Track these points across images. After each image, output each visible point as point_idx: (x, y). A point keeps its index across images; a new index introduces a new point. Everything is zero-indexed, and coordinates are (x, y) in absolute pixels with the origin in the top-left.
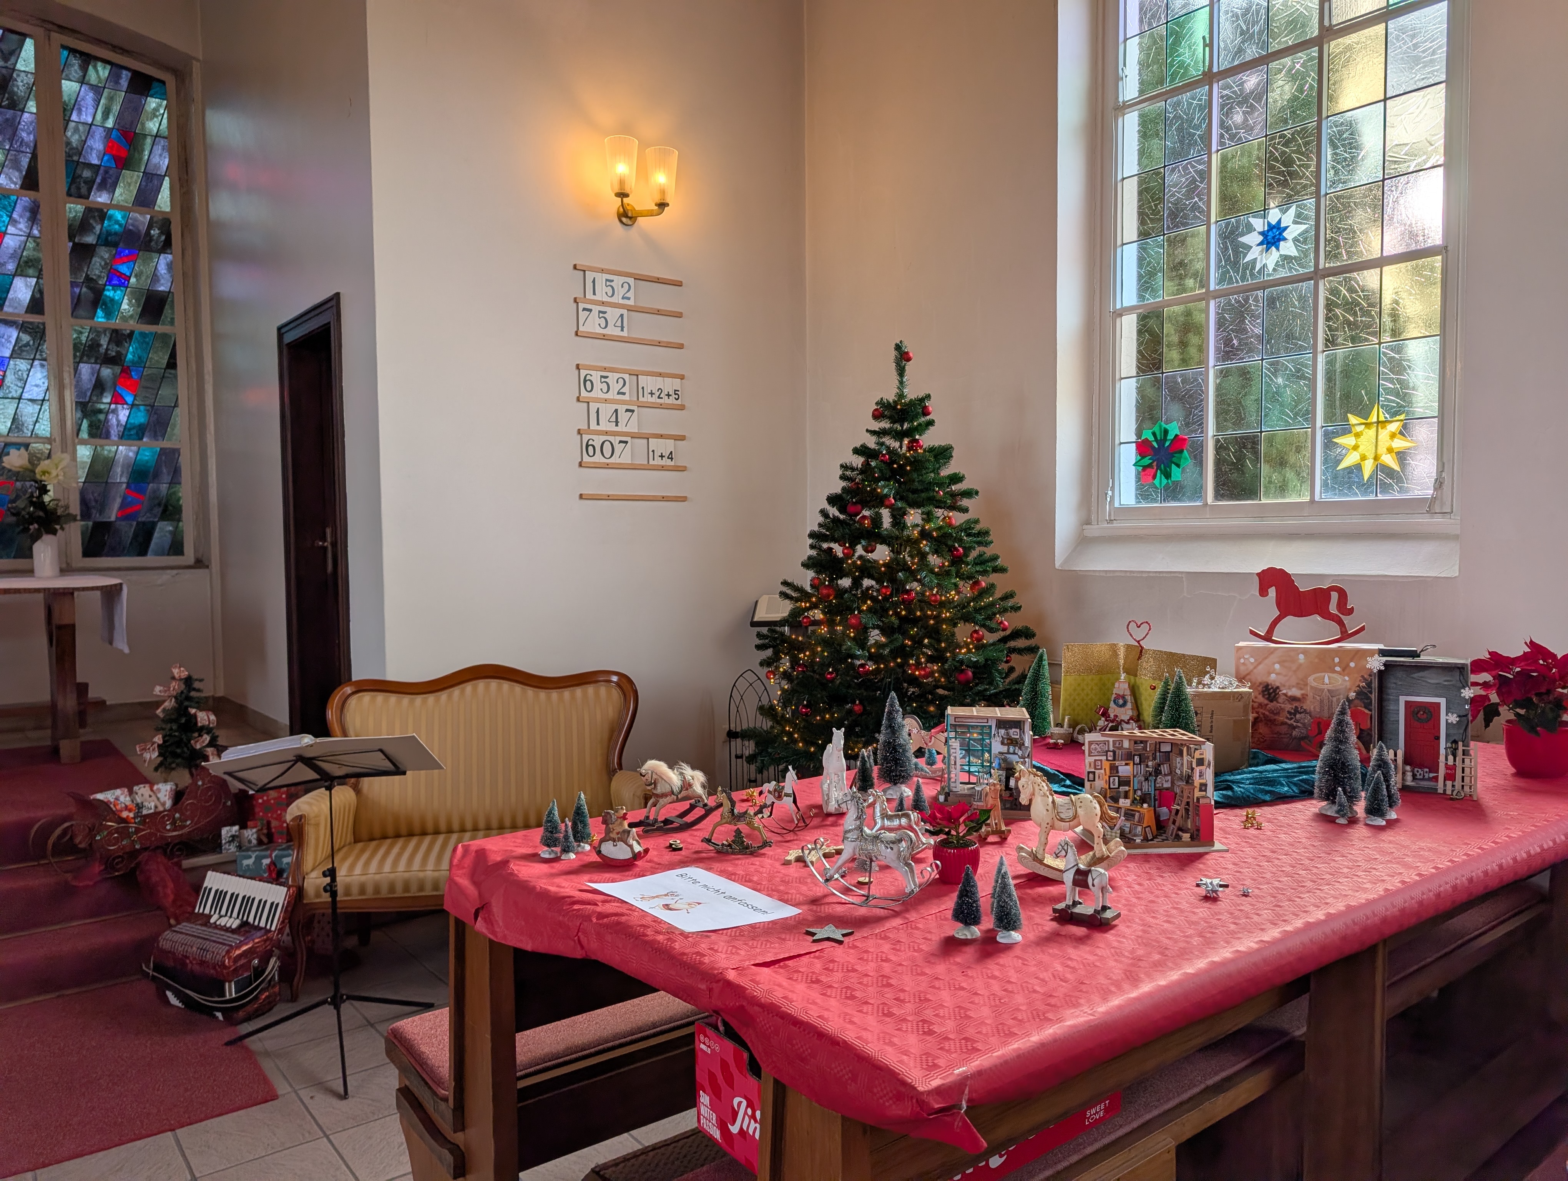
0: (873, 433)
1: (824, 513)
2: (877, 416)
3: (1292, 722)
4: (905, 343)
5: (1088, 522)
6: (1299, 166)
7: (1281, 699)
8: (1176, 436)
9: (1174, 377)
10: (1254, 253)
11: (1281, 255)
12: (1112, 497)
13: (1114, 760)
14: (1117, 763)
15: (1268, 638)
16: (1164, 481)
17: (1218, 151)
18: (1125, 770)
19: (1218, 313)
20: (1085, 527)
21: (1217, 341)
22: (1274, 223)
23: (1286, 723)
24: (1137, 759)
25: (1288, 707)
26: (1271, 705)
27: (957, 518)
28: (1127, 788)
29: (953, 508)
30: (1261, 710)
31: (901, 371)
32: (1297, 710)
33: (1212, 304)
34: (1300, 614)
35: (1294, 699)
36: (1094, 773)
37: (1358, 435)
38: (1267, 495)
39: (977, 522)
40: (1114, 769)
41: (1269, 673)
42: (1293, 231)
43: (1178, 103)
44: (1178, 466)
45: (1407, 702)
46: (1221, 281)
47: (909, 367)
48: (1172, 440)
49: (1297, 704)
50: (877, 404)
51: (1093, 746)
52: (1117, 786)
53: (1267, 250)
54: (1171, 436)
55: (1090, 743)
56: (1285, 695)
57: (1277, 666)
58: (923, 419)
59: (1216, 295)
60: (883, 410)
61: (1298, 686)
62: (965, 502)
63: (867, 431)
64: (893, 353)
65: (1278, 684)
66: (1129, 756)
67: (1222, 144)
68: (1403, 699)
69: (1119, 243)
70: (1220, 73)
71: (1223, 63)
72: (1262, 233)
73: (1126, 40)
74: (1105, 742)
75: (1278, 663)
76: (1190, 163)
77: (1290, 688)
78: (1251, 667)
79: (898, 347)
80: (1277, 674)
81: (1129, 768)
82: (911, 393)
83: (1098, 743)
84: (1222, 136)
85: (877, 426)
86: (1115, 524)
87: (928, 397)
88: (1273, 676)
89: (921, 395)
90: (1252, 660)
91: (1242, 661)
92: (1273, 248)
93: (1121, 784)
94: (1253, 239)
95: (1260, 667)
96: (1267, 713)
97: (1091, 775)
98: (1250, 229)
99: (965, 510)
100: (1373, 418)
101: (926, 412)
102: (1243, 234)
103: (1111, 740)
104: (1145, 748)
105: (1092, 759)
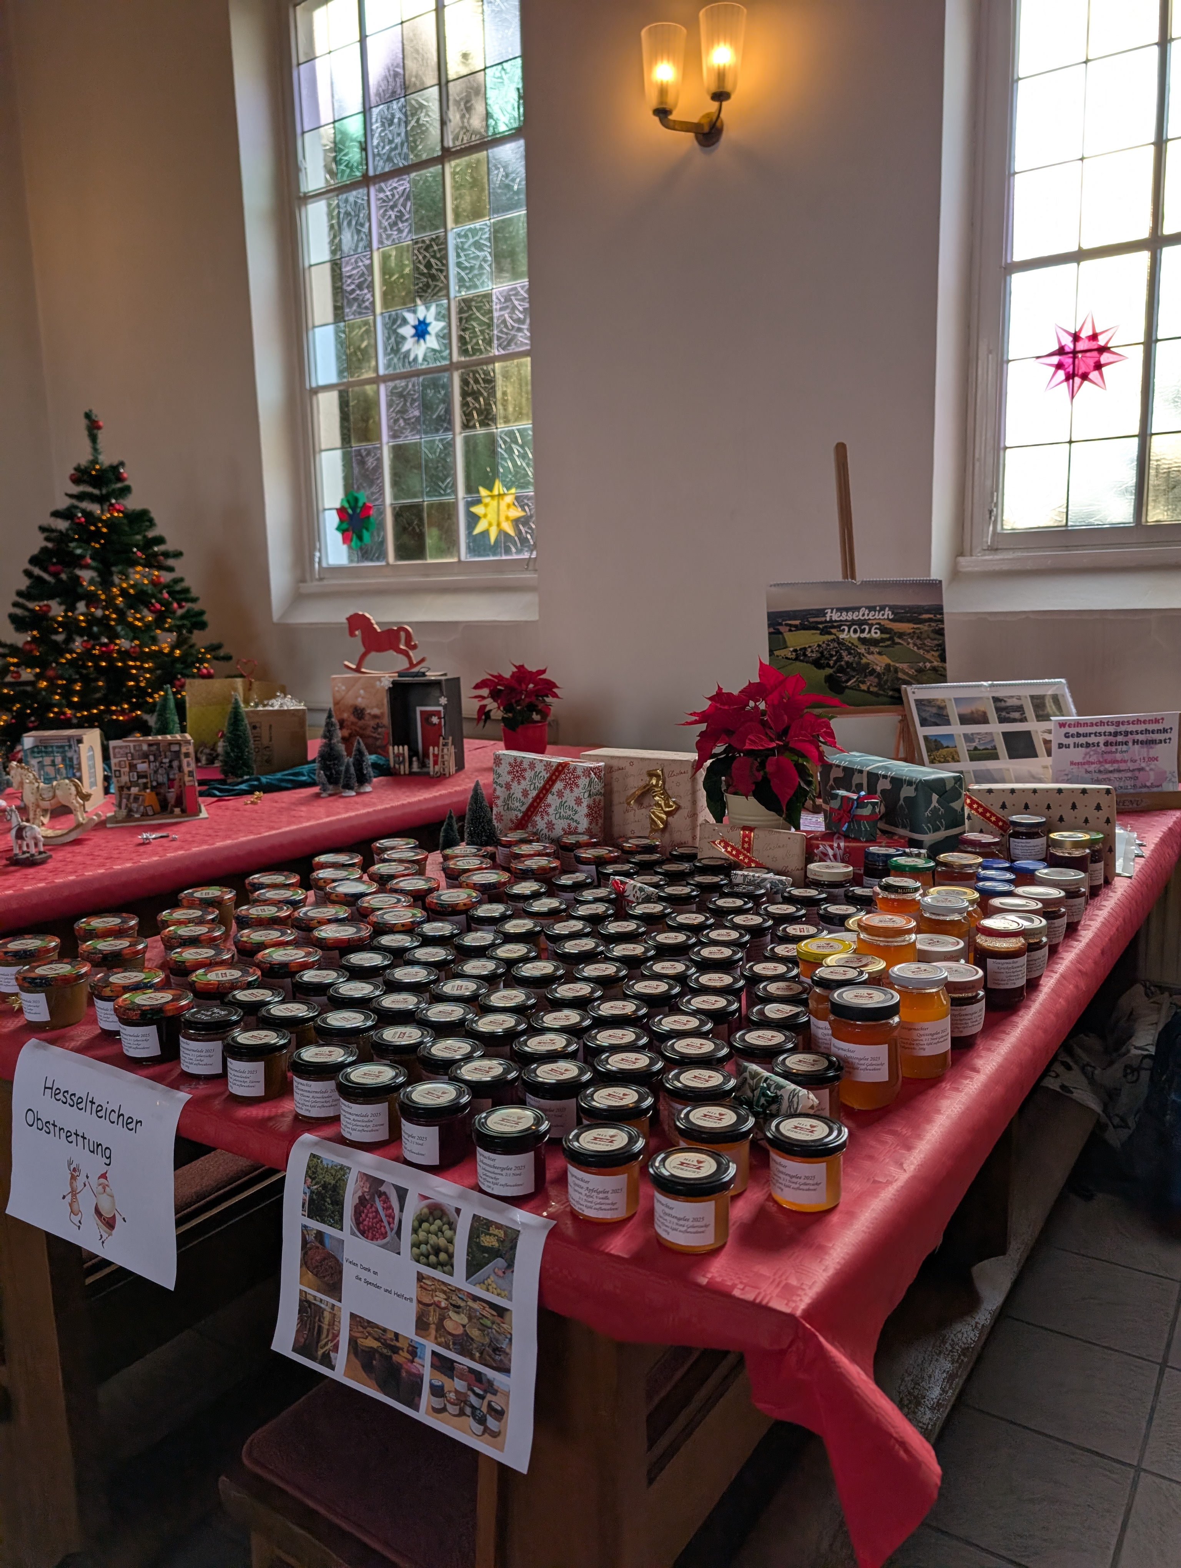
0: (71, 496)
1: (28, 573)
2: (76, 480)
3: (374, 735)
4: (95, 412)
5: (303, 580)
6: (437, 270)
7: (367, 717)
8: (364, 504)
9: (359, 450)
10: (408, 345)
11: (428, 348)
12: (320, 559)
13: (133, 759)
14: (135, 762)
15: (358, 670)
16: (359, 544)
17: (379, 248)
18: (142, 767)
19: (387, 396)
20: (301, 585)
21: (388, 420)
22: (421, 319)
23: (372, 737)
24: (152, 758)
25: (372, 723)
26: (361, 723)
27: (166, 577)
28: (145, 780)
29: (160, 568)
30: (353, 727)
31: (93, 438)
32: (378, 725)
33: (382, 388)
34: (380, 649)
35: (375, 717)
36: (119, 771)
37: (486, 505)
38: (432, 557)
39: (181, 580)
40: (132, 767)
41: (357, 698)
42: (436, 327)
43: (346, 201)
44: (367, 529)
45: (422, 712)
46: (388, 366)
47: (101, 435)
48: (362, 508)
49: (377, 721)
50: (75, 469)
51: (117, 750)
52: (136, 779)
53: (418, 341)
54: (360, 504)
55: (114, 748)
56: (369, 714)
57: (362, 692)
58: (119, 485)
59: (386, 379)
60: (81, 475)
61: (378, 706)
62: (171, 562)
63: (67, 495)
64: (84, 422)
65: (363, 706)
66: (145, 756)
67: (381, 242)
68: (419, 709)
69: (310, 325)
70: (376, 177)
71: (377, 166)
72: (415, 327)
73: (303, 133)
74: (126, 747)
75: (363, 689)
76: (359, 257)
77: (372, 708)
78: (343, 693)
79: (88, 416)
80: (363, 698)
81: (145, 765)
82: (106, 459)
83: (121, 747)
84: (380, 235)
85: (76, 489)
86: (325, 582)
87: (122, 464)
88: (360, 700)
89: (115, 463)
90: (344, 688)
91: (337, 689)
92: (422, 341)
93: (139, 777)
94: (407, 331)
95: (350, 693)
96: (358, 729)
97: (117, 773)
98: (405, 321)
99: (171, 569)
100: (496, 492)
101: (120, 478)
102: (400, 326)
103: (132, 744)
104: (158, 749)
105: (117, 760)
